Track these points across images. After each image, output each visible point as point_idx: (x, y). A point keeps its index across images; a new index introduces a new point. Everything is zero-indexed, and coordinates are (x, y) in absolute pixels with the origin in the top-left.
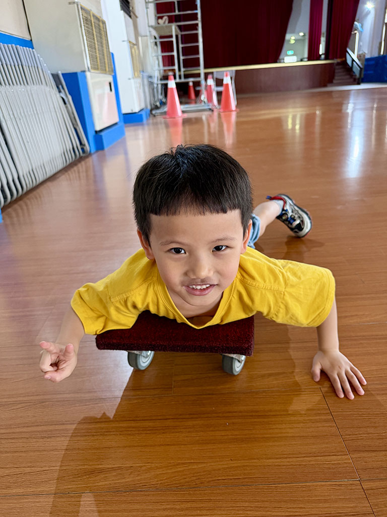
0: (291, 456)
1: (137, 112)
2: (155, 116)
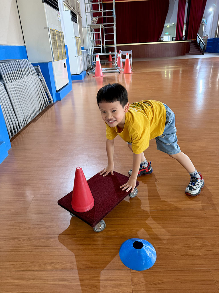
1: (79, 74)
2: (89, 75)
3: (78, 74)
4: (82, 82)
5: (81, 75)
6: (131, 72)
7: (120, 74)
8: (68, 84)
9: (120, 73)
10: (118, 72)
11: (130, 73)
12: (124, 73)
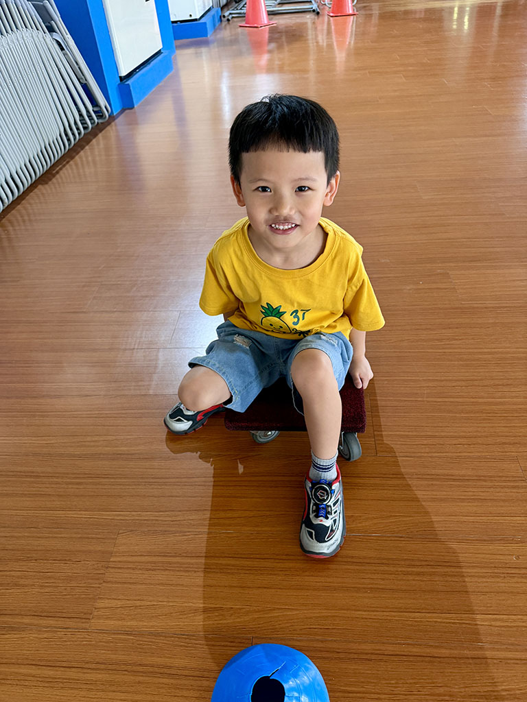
0: (378, 609)
1: (198, 17)
2: (228, 20)
3: (196, 20)
4: (206, 43)
5: (203, 20)
6: (351, 12)
7: (321, 18)
8: (159, 53)
9: (318, 13)
10: (314, 11)
11: (348, 13)
12: (332, 14)
